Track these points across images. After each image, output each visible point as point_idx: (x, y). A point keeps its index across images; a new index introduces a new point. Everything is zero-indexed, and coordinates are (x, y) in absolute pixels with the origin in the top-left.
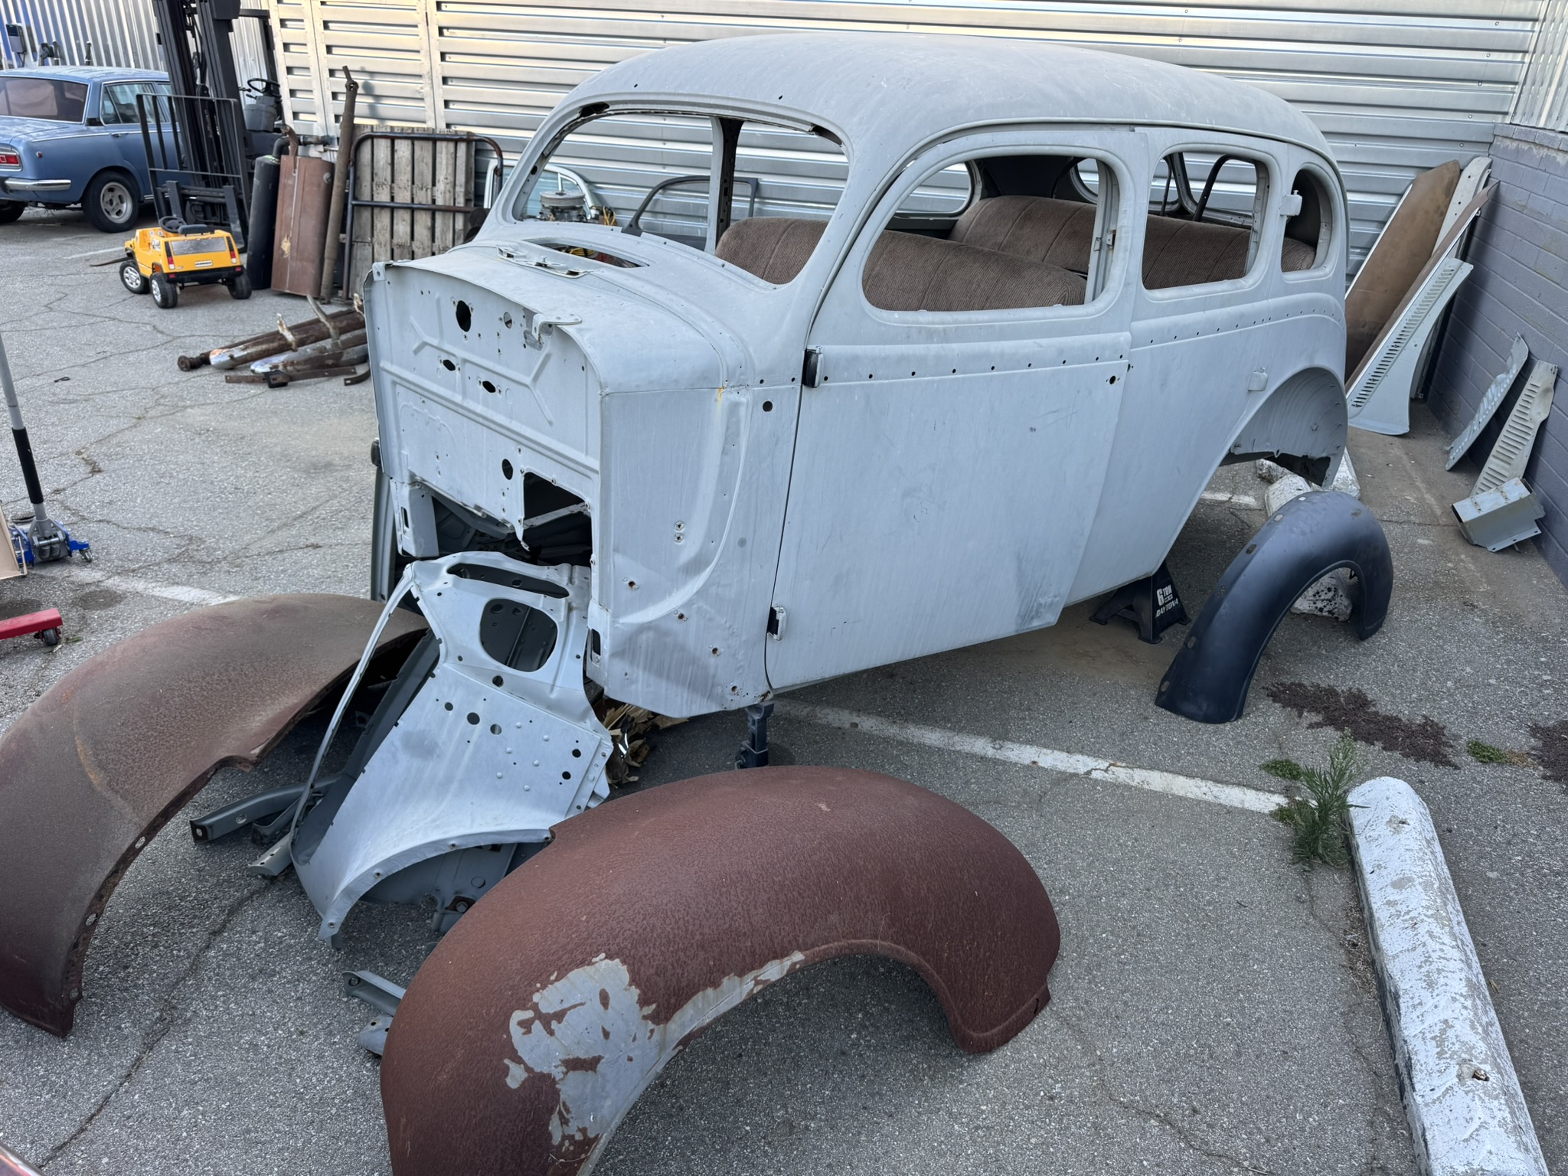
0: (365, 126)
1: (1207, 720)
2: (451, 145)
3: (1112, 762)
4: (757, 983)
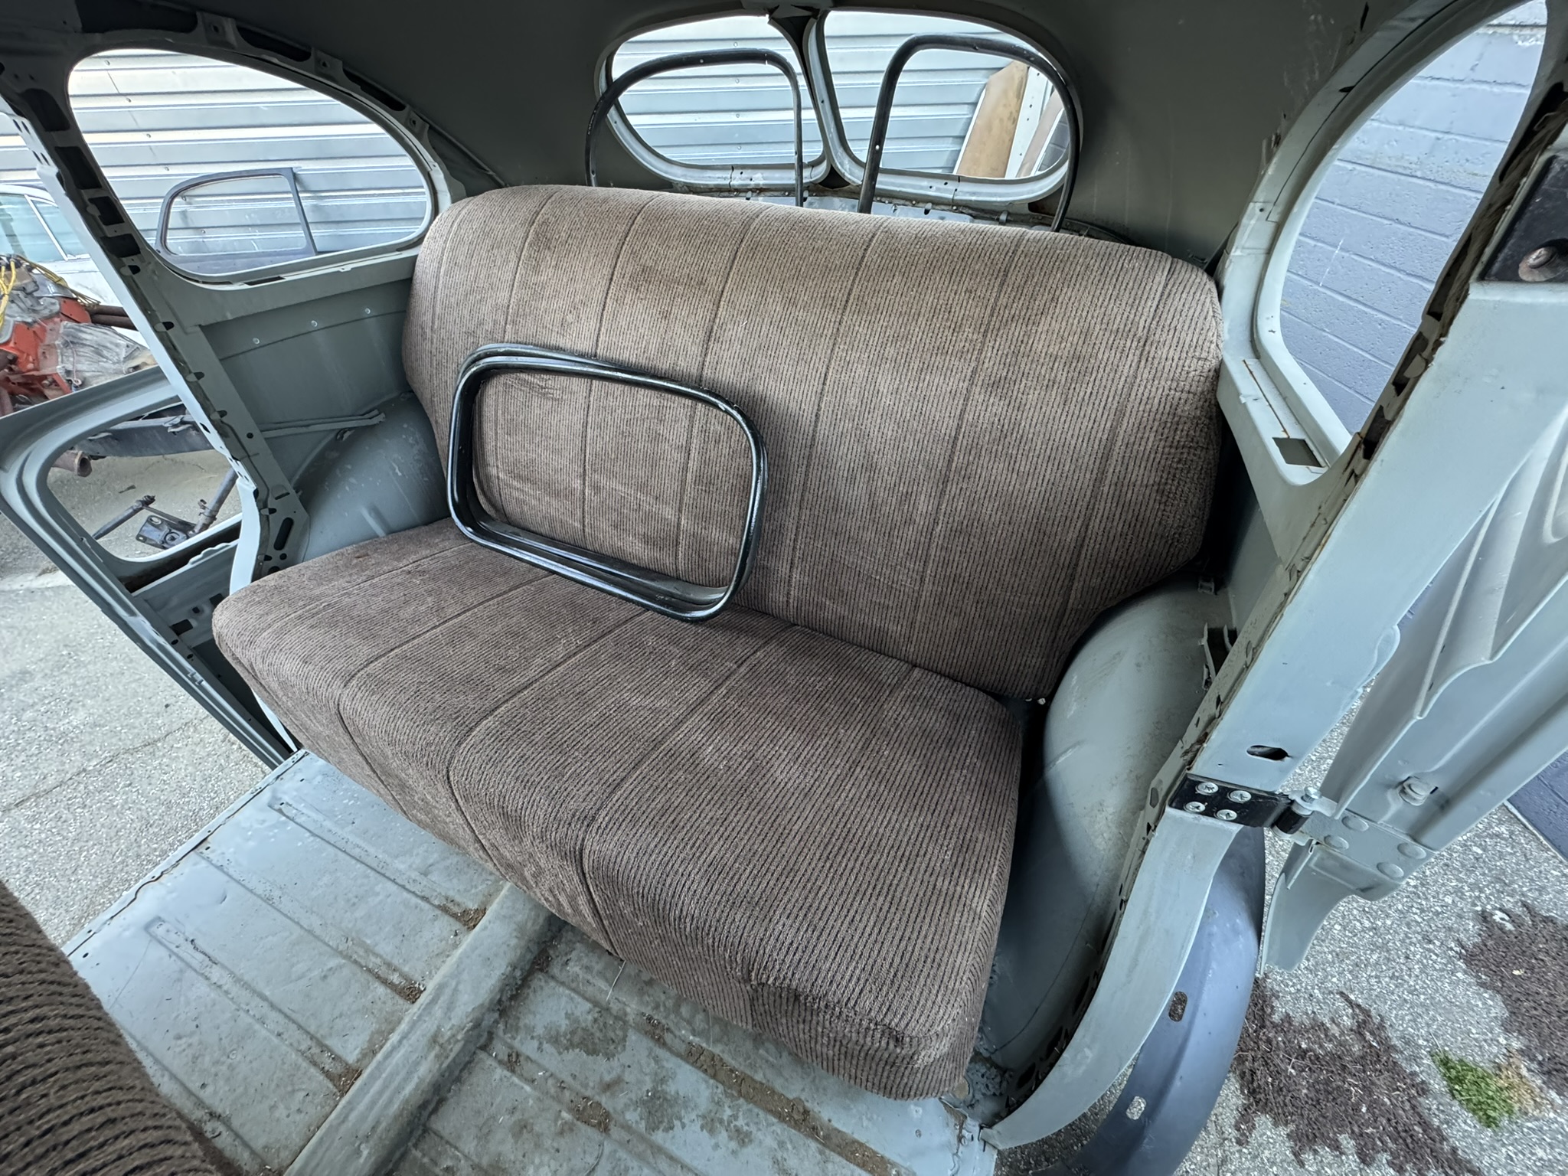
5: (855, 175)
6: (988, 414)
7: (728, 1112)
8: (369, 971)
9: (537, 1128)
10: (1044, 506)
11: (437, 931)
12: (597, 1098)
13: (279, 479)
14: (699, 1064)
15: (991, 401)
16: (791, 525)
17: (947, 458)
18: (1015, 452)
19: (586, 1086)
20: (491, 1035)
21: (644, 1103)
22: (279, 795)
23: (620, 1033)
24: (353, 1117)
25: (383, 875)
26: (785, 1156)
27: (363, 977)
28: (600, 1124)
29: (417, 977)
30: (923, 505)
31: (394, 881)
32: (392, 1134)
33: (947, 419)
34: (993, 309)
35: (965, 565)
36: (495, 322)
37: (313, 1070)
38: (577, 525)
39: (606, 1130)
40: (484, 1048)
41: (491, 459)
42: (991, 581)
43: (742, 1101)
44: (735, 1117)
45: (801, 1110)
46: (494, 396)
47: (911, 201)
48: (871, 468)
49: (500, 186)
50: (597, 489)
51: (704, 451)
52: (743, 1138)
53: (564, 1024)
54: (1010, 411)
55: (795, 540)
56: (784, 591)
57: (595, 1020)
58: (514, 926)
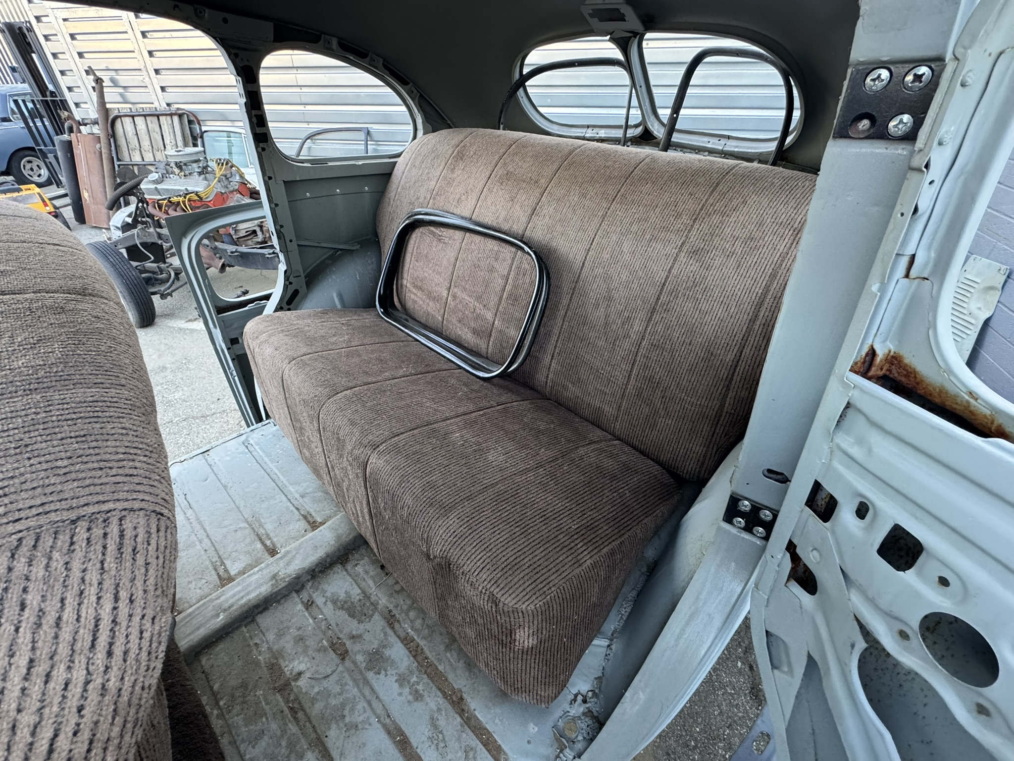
2: (169, 118)
5: (659, 132)
6: (687, 270)
7: (414, 679)
8: (258, 535)
9: (307, 643)
10: (714, 335)
11: (297, 527)
12: (345, 641)
13: (298, 267)
14: (408, 646)
15: (691, 262)
16: (556, 331)
17: (656, 296)
18: (700, 296)
19: (341, 632)
20: (303, 586)
21: (369, 654)
22: (249, 439)
23: (371, 612)
24: (222, 598)
25: (282, 491)
26: (439, 717)
27: (253, 537)
28: (341, 654)
29: (279, 546)
30: (637, 326)
31: (286, 496)
32: (237, 613)
33: (661, 271)
34: (703, 205)
35: (658, 370)
36: (425, 198)
37: (213, 572)
38: (440, 318)
39: (343, 659)
40: (297, 592)
41: (405, 275)
42: (673, 383)
43: (425, 676)
44: (418, 683)
45: (459, 696)
46: (416, 239)
47: (695, 150)
48: (609, 299)
49: (451, 127)
50: (455, 297)
51: (516, 279)
52: (418, 696)
53: (342, 596)
54: (701, 270)
55: (557, 341)
56: (545, 374)
57: (360, 600)
58: (335, 534)
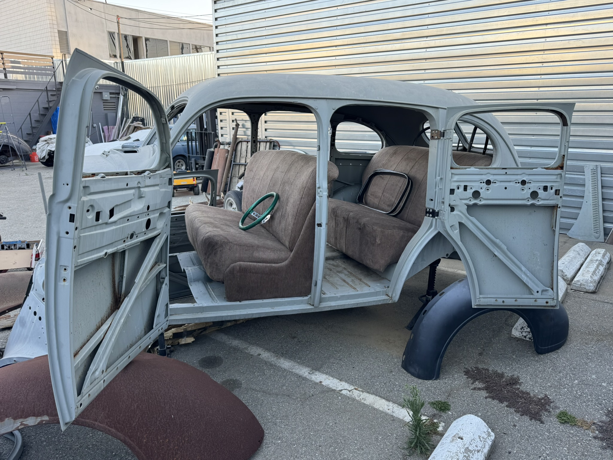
0: (240, 138)
1: (419, 377)
2: (265, 143)
3: (356, 388)
4: (22, 424)
36: (381, 165)
38: (378, 204)
41: (369, 192)
50: (384, 196)
51: (403, 187)
52: (349, 277)
56: (407, 215)
57: (337, 265)
